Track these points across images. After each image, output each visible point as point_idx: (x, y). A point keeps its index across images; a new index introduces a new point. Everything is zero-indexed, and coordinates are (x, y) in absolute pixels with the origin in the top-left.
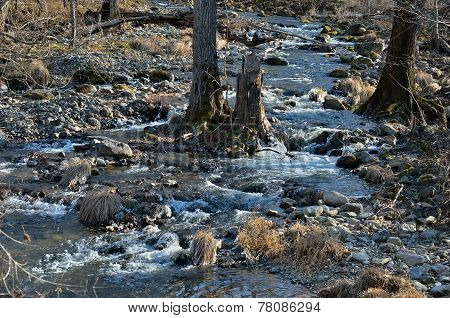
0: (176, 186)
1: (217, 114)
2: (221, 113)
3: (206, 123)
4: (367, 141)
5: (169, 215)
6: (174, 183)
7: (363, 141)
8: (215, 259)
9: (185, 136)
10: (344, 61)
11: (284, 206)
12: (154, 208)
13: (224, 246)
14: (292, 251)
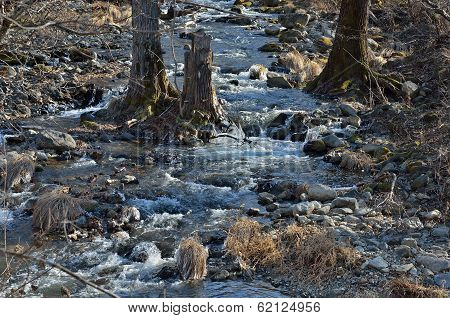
0: (136, 182)
1: (162, 97)
2: (167, 96)
3: (150, 108)
4: (330, 123)
5: (138, 217)
6: (133, 178)
7: (325, 123)
8: (205, 271)
9: (129, 122)
10: (268, 34)
11: (263, 202)
12: (119, 211)
13: (212, 255)
14: (294, 257)
